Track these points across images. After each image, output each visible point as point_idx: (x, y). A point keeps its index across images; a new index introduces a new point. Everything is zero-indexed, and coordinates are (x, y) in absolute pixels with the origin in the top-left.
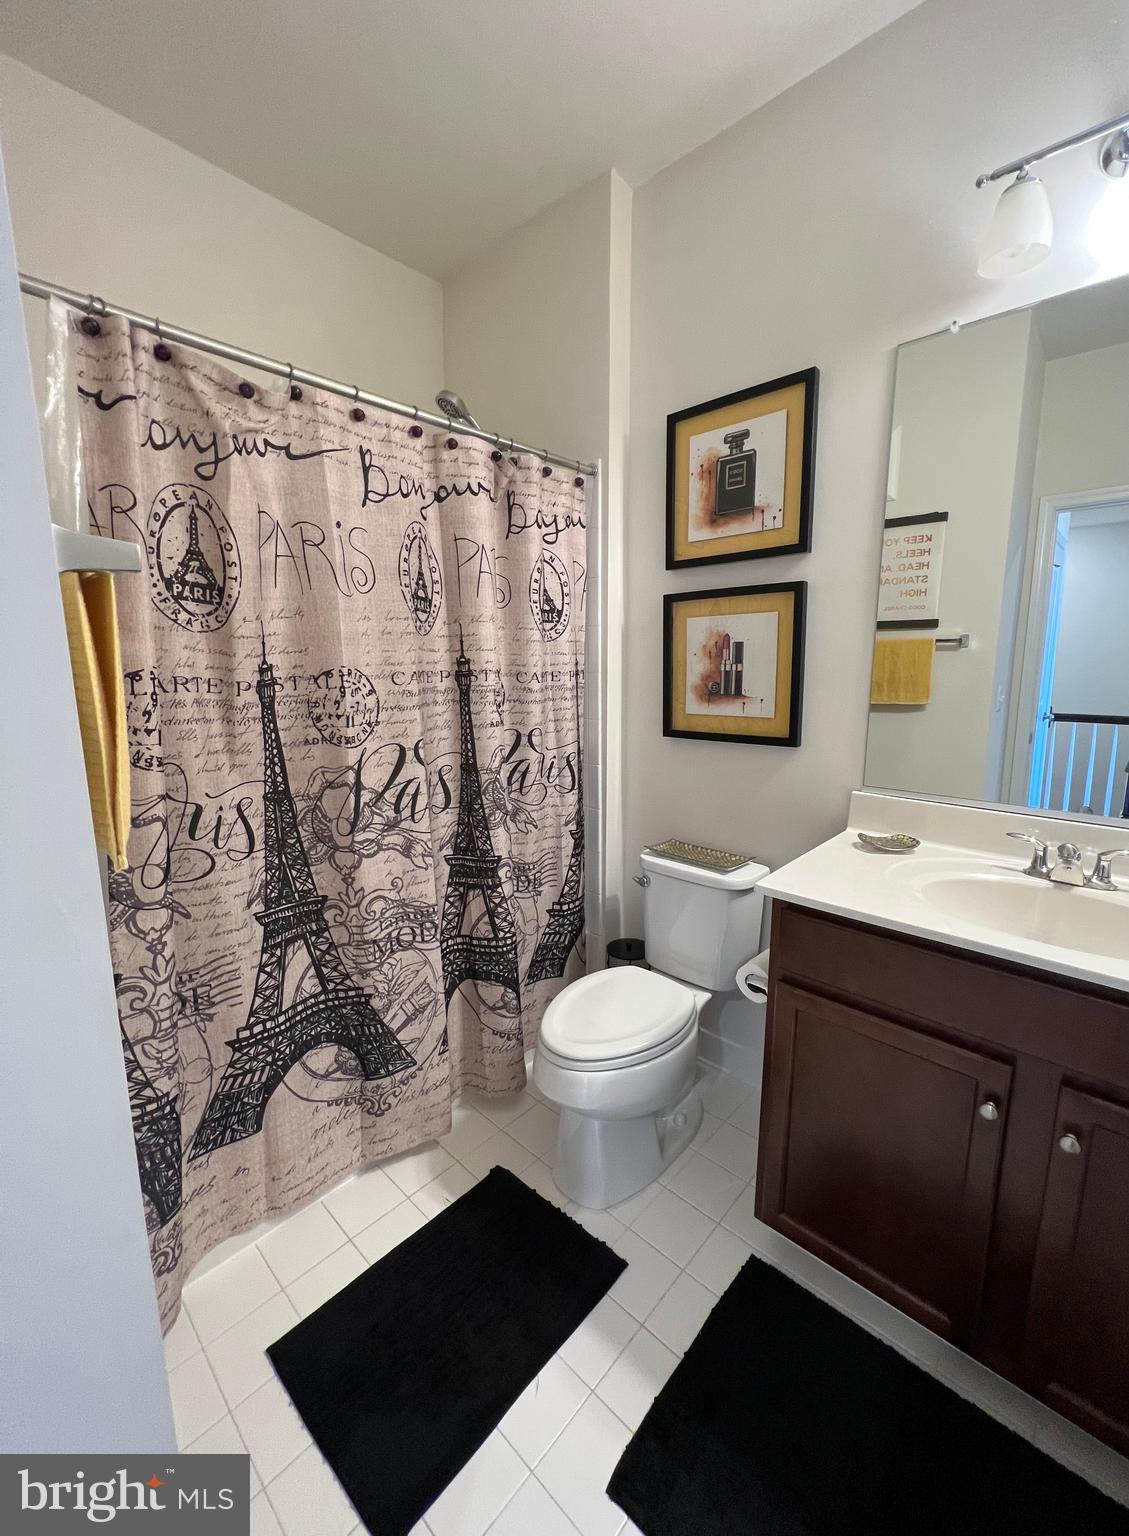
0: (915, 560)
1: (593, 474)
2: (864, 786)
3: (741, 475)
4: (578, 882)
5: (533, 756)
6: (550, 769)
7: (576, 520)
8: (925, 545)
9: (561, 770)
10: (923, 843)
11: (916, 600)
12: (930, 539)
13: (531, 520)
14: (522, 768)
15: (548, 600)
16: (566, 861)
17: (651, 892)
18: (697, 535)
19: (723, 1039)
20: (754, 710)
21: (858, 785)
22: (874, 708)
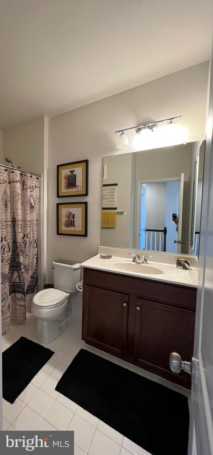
0: (111, 194)
1: (40, 176)
2: (101, 245)
3: (73, 179)
4: (37, 270)
5: (28, 239)
6: (31, 243)
7: (37, 186)
8: (113, 191)
9: (34, 243)
10: (113, 257)
11: (112, 203)
12: (114, 189)
13: (28, 187)
14: (25, 242)
15: (31, 204)
16: (35, 265)
17: (55, 271)
18: (64, 191)
19: (72, 306)
20: (77, 229)
21: (100, 245)
22: (102, 228)
